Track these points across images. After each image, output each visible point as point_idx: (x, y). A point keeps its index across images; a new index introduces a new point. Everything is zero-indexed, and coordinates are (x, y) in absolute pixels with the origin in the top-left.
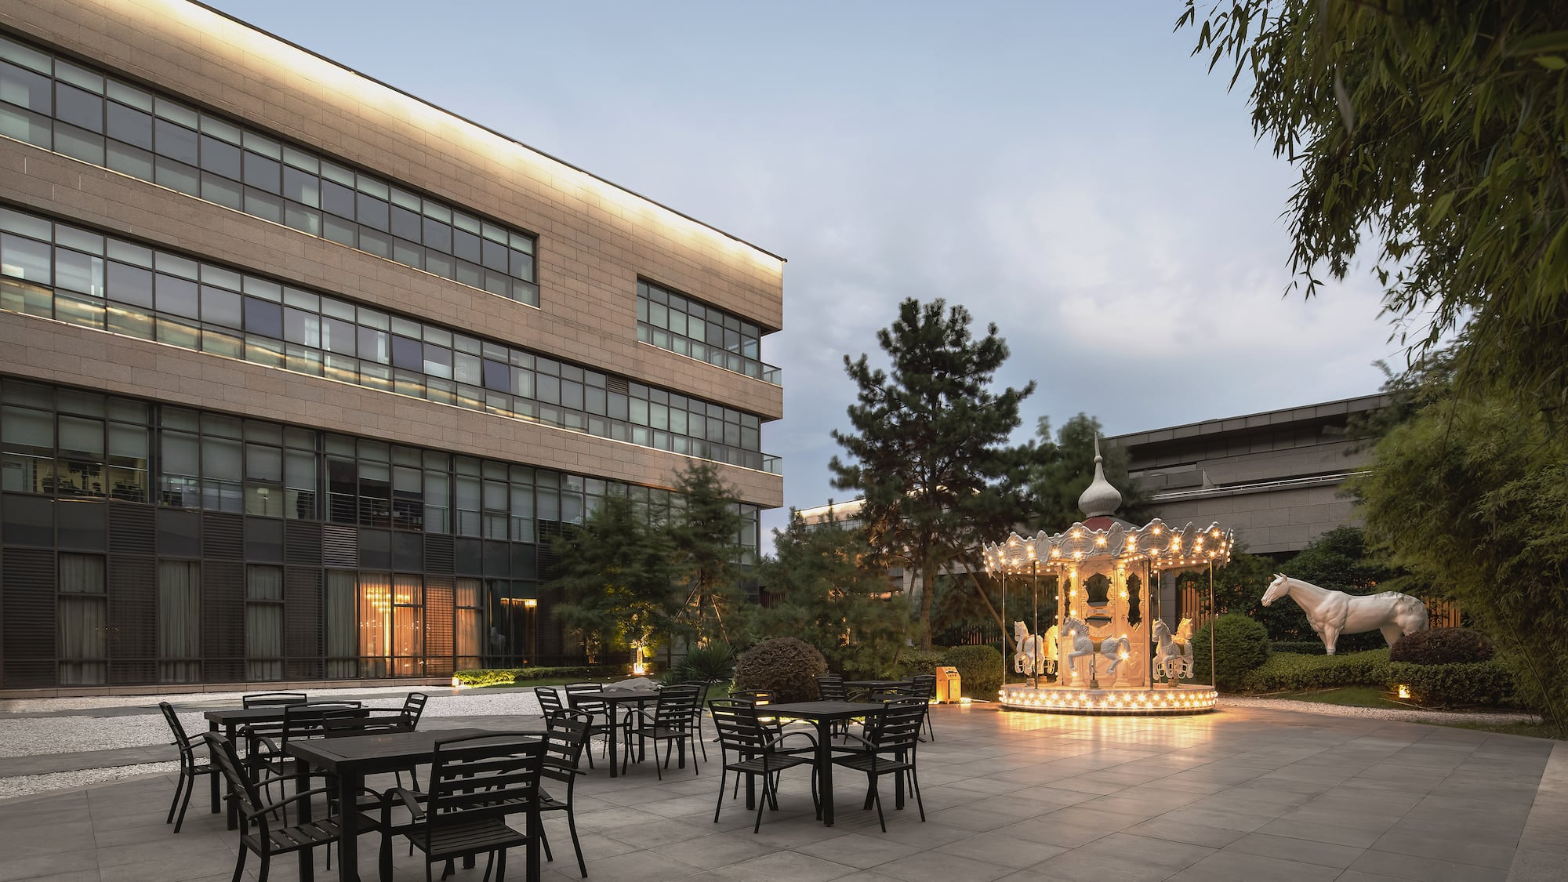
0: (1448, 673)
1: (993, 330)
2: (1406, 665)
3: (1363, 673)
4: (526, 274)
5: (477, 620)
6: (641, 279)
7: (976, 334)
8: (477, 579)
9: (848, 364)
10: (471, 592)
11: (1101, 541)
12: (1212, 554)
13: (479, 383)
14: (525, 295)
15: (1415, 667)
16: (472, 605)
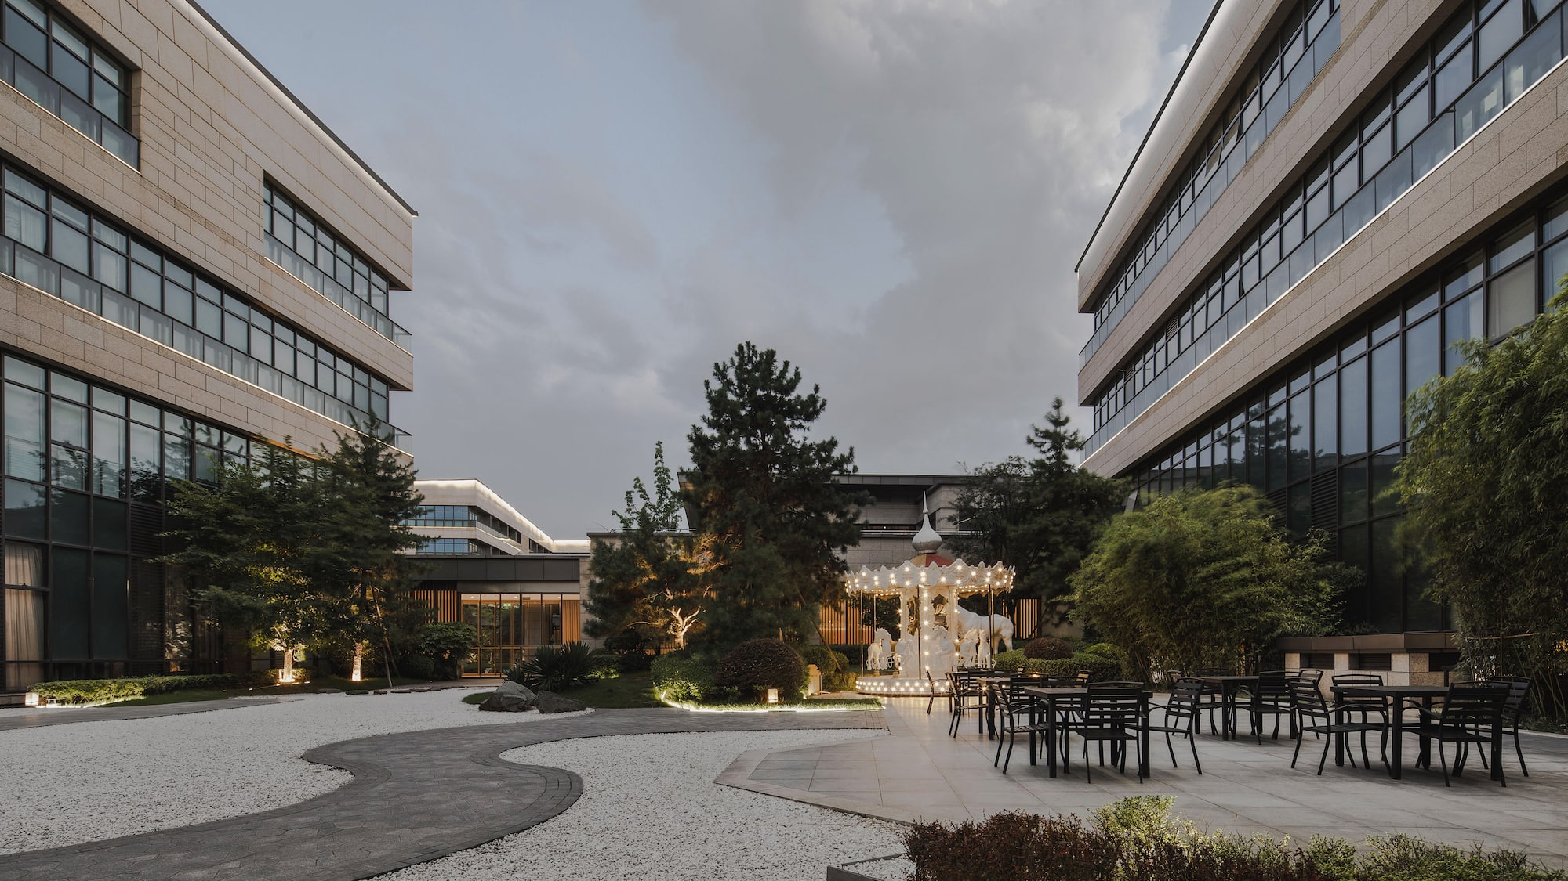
0: (1062, 664)
1: (817, 389)
2: (1040, 660)
3: (1010, 665)
4: (113, 112)
5: (36, 609)
6: (270, 183)
7: (803, 391)
8: (36, 545)
9: (707, 387)
10: (26, 562)
11: (973, 574)
12: (998, 583)
13: (41, 249)
14: (112, 144)
15: (1046, 661)
16: (28, 584)
